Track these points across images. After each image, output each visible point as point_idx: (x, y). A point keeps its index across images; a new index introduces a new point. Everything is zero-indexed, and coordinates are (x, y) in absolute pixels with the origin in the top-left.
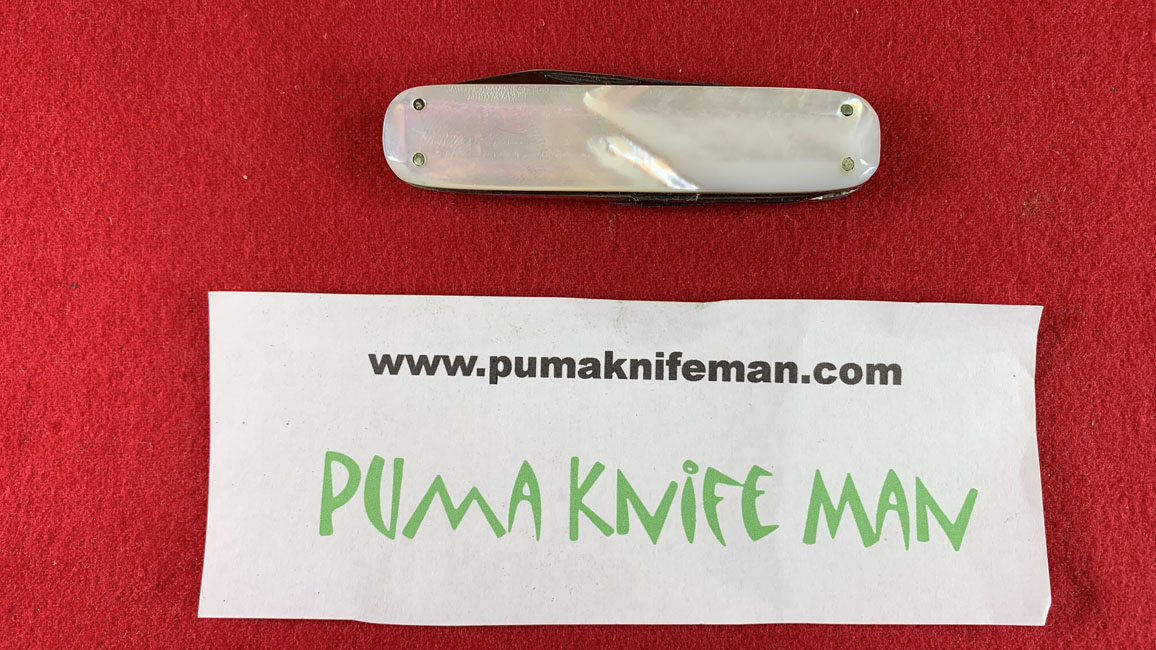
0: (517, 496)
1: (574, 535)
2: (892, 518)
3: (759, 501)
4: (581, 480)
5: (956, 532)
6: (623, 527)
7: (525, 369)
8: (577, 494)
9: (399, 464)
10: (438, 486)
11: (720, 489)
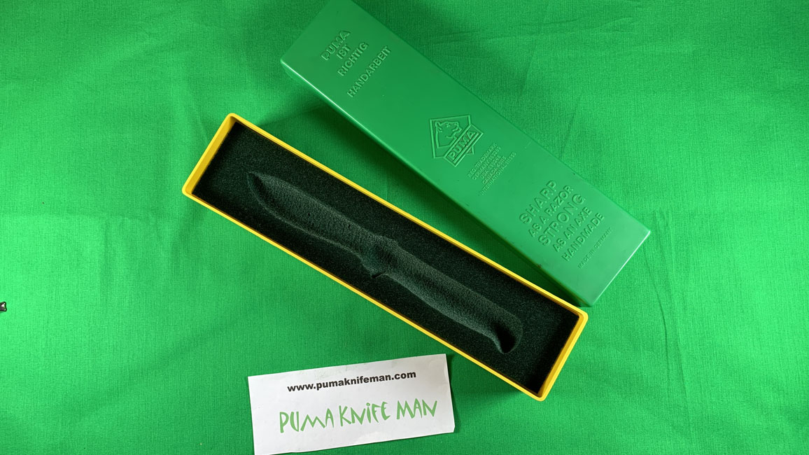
0: (327, 417)
1: (342, 425)
2: (417, 410)
3: (385, 410)
4: (342, 411)
5: (433, 412)
6: (354, 422)
7: (325, 385)
8: (342, 415)
9: (297, 413)
10: (308, 417)
11: (376, 409)
